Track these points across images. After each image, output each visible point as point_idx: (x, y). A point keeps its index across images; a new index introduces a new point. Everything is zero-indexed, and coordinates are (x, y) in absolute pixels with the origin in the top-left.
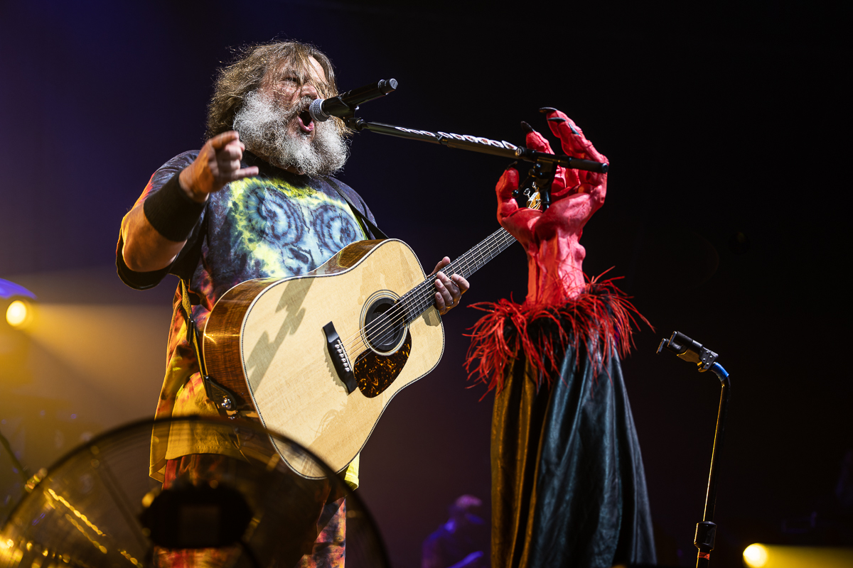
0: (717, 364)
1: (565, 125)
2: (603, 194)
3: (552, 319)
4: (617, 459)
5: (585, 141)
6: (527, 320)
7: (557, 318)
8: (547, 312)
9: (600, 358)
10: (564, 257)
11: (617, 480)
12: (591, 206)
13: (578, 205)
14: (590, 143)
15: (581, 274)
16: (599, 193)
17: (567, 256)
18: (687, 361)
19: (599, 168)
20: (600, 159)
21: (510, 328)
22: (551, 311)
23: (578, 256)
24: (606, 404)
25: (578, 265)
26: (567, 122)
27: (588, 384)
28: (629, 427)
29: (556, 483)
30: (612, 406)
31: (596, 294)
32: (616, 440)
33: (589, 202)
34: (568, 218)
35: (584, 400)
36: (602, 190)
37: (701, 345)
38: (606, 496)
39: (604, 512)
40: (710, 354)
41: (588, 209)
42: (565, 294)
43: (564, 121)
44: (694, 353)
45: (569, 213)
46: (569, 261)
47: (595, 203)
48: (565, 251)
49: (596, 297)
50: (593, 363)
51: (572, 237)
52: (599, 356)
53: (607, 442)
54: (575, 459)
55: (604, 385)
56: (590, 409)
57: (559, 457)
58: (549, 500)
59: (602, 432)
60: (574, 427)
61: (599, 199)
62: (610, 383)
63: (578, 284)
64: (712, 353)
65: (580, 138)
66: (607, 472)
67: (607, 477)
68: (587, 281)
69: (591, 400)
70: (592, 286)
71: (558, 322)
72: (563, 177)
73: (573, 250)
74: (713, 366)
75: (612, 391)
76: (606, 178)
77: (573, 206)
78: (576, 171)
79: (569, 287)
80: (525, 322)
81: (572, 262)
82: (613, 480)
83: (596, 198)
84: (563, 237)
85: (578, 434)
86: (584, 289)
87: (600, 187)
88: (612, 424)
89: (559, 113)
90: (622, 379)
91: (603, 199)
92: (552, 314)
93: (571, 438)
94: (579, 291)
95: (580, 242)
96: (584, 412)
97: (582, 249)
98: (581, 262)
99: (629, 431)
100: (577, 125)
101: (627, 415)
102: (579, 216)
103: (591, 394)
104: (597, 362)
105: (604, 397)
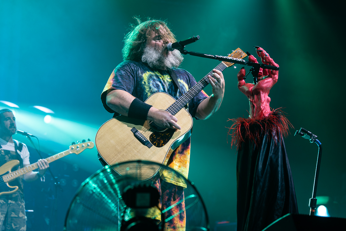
0: (317, 140)
1: (263, 53)
2: (277, 78)
3: (259, 124)
4: (283, 175)
5: (270, 59)
6: (249, 125)
7: (261, 124)
8: (257, 122)
9: (277, 138)
10: (263, 101)
11: (283, 183)
12: (273, 82)
13: (268, 82)
14: (272, 59)
15: (269, 107)
16: (276, 78)
17: (264, 101)
18: (306, 139)
19: (276, 69)
20: (276, 65)
22: (259, 121)
23: (268, 101)
24: (279, 155)
25: (268, 104)
26: (264, 52)
27: (272, 148)
28: (287, 164)
29: (261, 184)
30: (281, 156)
31: (275, 115)
32: (283, 169)
33: (272, 81)
34: (264, 87)
36: (277, 77)
37: (311, 133)
38: (279, 189)
39: (279, 195)
40: (314, 136)
41: (272, 84)
43: (263, 51)
44: (308, 136)
45: (265, 85)
46: (265, 103)
47: (274, 81)
48: (263, 99)
49: (275, 116)
50: (274, 140)
51: (266, 94)
52: (276, 138)
53: (279, 169)
54: (268, 175)
55: (278, 148)
56: (273, 157)
57: (262, 174)
58: (259, 190)
59: (278, 166)
60: (267, 163)
61: (275, 80)
62: (280, 147)
63: (268, 111)
64: (315, 136)
65: (269, 58)
66: (280, 180)
67: (280, 182)
68: (271, 110)
69: (274, 154)
70: (273, 112)
71: (261, 126)
72: (262, 72)
73: (266, 99)
74: (315, 141)
75: (281, 151)
76: (278, 72)
77: (266, 83)
78: (267, 70)
79: (265, 112)
81: (266, 103)
82: (282, 183)
83: (274, 79)
84: (263, 94)
85: (269, 166)
86: (270, 113)
87: (276, 76)
88: (281, 162)
89: (261, 48)
91: (277, 80)
92: (259, 122)
93: (266, 167)
94: (268, 114)
95: (269, 96)
96: (271, 157)
97: (269, 98)
98: (269, 103)
99: (287, 165)
100: (267, 53)
101: (287, 159)
102: (268, 86)
103: (273, 151)
104: (275, 140)
105: (278, 153)
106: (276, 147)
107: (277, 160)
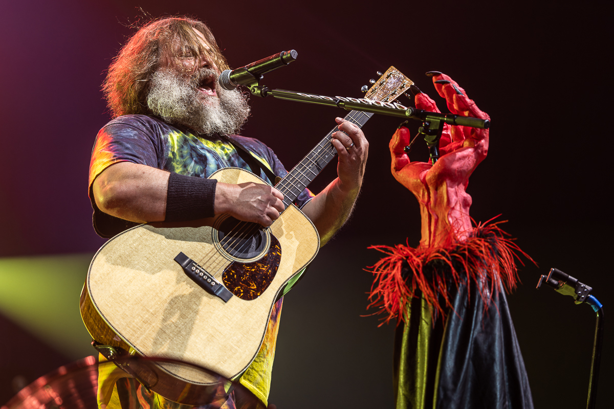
0: (591, 296)
1: (450, 87)
2: (486, 147)
3: (444, 261)
4: (507, 384)
5: (468, 100)
6: (422, 262)
7: (449, 260)
8: (440, 255)
9: (488, 294)
10: (453, 204)
11: (507, 403)
12: (475, 158)
13: (464, 157)
14: (473, 102)
15: (468, 218)
16: (482, 146)
17: (456, 204)
18: (564, 294)
20: (483, 116)
21: (406, 270)
22: (443, 254)
23: (465, 203)
24: (495, 335)
25: (466, 212)
26: (451, 84)
28: (516, 355)
30: (500, 337)
31: (483, 237)
32: (505, 368)
33: (473, 155)
34: (455, 170)
35: (476, 332)
36: (485, 143)
37: (576, 280)
40: (585, 288)
41: (473, 161)
42: (455, 237)
43: (449, 83)
44: (570, 287)
45: (456, 166)
46: (458, 207)
47: (479, 155)
48: (454, 199)
49: (483, 240)
50: (483, 298)
51: (460, 186)
52: (487, 292)
53: (497, 369)
54: (469, 385)
55: (492, 318)
56: (481, 339)
57: (455, 383)
59: (493, 360)
60: (467, 356)
61: (482, 152)
62: (498, 315)
63: (466, 229)
64: (587, 287)
65: (464, 98)
66: (498, 396)
67: (498, 400)
68: (474, 226)
69: (482, 332)
70: (479, 230)
71: (450, 263)
72: (449, 133)
73: (460, 199)
74: (588, 299)
75: (500, 323)
76: (488, 133)
77: (460, 159)
78: (461, 128)
79: (458, 231)
80: (421, 265)
81: (460, 208)
82: (504, 403)
83: (480, 151)
84: (452, 187)
85: (471, 362)
86: (472, 233)
87: (483, 141)
88: (501, 352)
89: (444, 75)
90: (508, 312)
91: (486, 151)
92: (444, 256)
93: (465, 367)
94: (467, 234)
95: (467, 191)
96: (476, 341)
97: (468, 197)
98: (468, 208)
99: (516, 359)
100: (460, 86)
101: (514, 345)
102: (465, 168)
103: (481, 326)
104: (486, 297)
105: (493, 329)
106: (489, 315)
107: (491, 347)
